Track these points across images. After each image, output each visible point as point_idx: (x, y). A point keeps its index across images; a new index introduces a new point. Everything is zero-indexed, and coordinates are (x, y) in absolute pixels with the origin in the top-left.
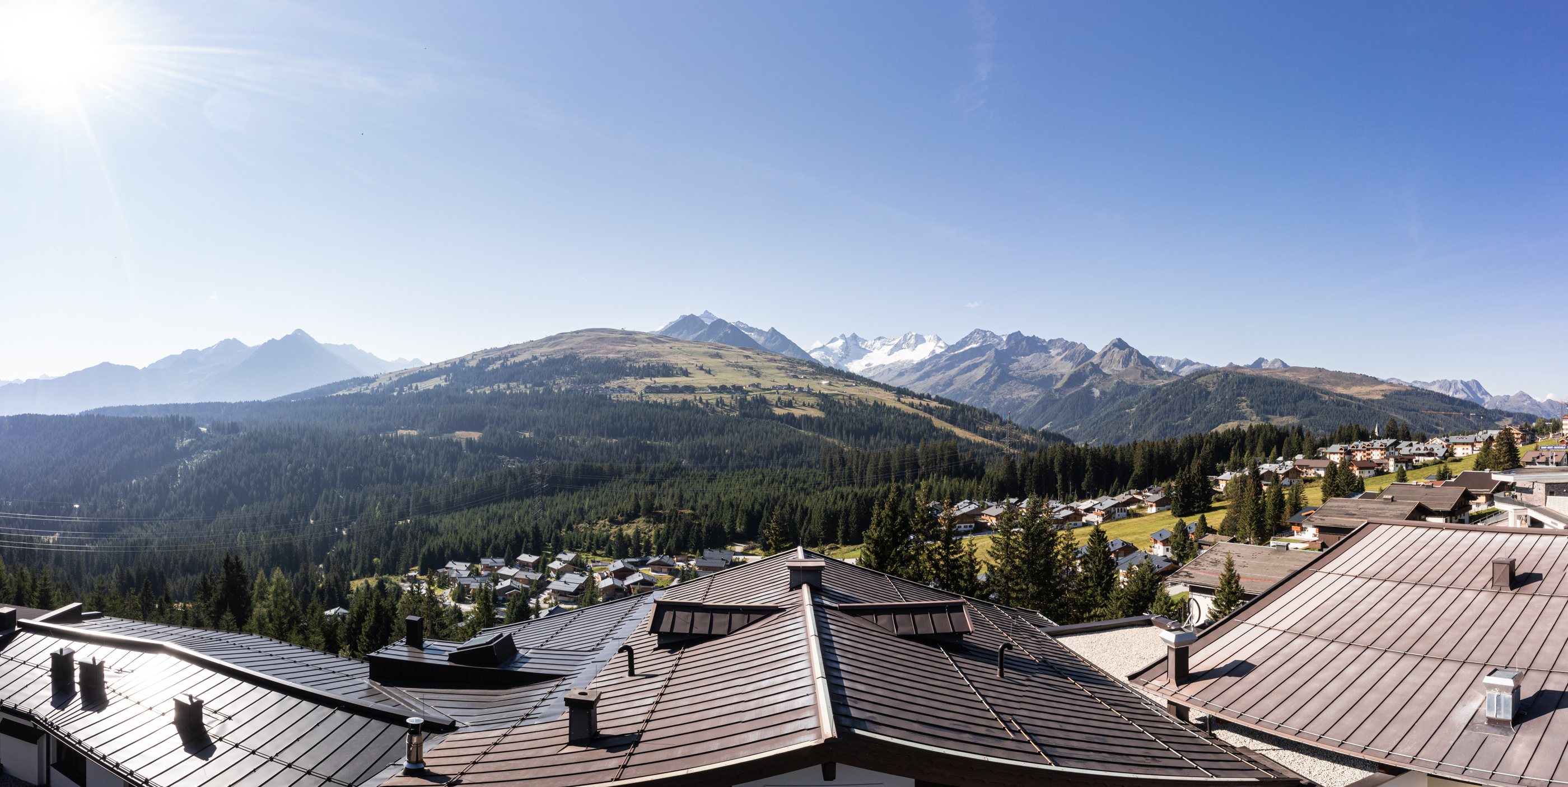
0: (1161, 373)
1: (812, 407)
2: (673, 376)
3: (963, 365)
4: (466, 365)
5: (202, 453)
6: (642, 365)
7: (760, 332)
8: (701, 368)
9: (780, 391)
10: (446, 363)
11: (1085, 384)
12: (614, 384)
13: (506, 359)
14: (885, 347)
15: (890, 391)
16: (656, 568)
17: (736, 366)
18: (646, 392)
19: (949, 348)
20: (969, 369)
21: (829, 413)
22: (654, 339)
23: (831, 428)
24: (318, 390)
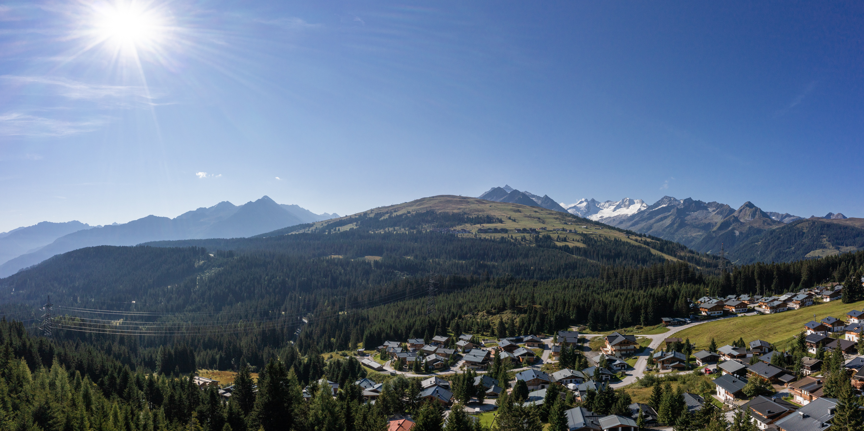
0: (774, 222)
1: (578, 241)
2: (493, 223)
3: (658, 217)
4: (368, 216)
5: (211, 269)
6: (474, 216)
7: (539, 198)
8: (510, 218)
9: (559, 232)
10: (355, 215)
11: (730, 228)
12: (459, 228)
13: (391, 213)
14: (611, 207)
15: (622, 232)
16: (530, 344)
17: (530, 217)
18: (478, 233)
19: (649, 207)
20: (662, 219)
21: (589, 245)
22: (479, 201)
23: (592, 254)
24: (278, 232)
